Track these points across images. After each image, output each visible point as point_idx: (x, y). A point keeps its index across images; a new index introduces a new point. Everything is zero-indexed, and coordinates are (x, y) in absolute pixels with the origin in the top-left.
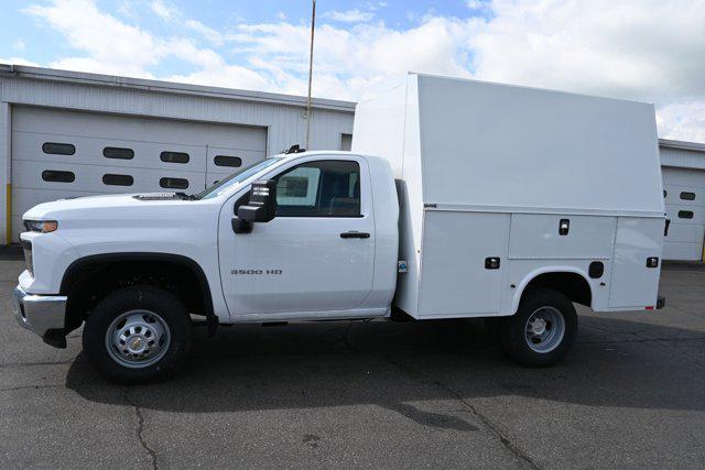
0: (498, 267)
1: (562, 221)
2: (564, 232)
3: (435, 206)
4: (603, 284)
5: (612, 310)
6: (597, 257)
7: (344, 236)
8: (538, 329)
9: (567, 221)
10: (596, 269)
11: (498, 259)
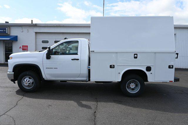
0: (114, 68)
1: (135, 54)
2: (136, 58)
3: (94, 51)
4: (151, 73)
5: (156, 81)
6: (149, 65)
7: (72, 60)
8: (132, 86)
9: (137, 54)
10: (149, 69)
11: (114, 65)
